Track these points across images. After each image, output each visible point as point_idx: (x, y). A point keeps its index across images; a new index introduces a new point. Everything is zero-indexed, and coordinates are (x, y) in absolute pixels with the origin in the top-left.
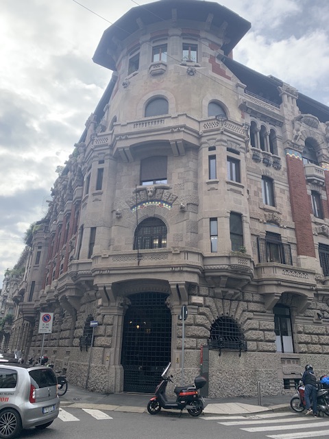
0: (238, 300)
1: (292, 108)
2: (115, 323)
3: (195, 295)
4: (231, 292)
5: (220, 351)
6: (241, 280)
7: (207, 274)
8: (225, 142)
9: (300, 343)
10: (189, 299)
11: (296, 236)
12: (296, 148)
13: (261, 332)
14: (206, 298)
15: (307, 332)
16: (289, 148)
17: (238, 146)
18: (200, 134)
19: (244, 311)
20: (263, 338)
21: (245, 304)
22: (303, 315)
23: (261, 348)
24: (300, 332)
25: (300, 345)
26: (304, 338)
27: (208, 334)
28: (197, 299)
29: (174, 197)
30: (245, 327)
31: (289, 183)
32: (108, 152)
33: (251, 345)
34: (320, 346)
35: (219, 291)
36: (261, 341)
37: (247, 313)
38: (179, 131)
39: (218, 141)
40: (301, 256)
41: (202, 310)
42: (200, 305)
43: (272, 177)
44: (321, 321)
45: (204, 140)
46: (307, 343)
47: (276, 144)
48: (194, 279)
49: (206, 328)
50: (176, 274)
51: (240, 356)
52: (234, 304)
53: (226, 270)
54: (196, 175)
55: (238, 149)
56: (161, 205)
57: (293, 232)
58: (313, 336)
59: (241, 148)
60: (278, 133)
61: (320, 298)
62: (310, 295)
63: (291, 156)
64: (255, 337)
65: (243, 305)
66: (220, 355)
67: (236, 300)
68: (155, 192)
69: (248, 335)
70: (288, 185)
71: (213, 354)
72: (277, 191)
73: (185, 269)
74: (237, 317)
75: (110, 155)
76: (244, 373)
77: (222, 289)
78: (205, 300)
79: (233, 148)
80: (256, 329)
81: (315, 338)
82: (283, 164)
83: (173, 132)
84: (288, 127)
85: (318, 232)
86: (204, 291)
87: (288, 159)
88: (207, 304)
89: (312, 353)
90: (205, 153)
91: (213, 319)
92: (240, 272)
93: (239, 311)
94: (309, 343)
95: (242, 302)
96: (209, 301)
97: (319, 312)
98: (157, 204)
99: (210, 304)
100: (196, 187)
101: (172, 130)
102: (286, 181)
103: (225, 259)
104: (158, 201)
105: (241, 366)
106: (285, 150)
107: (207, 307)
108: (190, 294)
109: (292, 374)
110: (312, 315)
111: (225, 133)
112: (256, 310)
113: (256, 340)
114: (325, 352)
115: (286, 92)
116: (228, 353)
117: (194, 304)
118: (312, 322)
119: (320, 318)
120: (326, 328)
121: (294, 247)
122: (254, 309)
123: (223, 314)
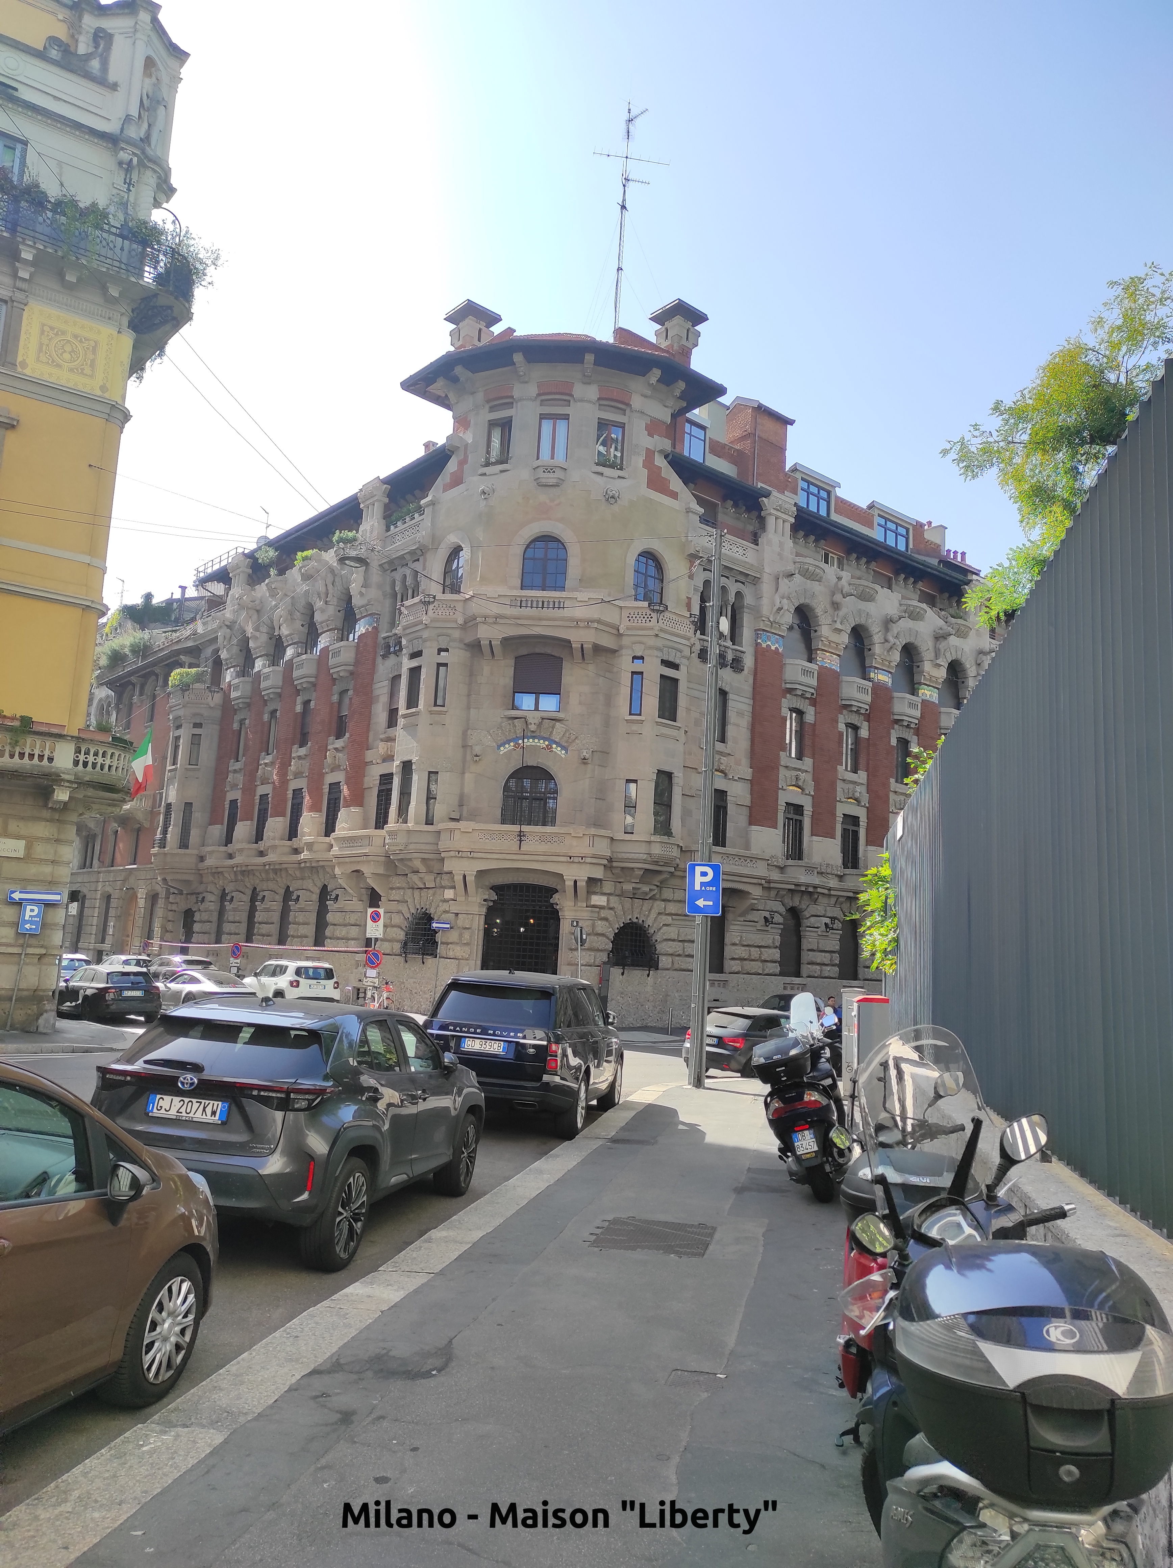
0: (652, 898)
1: (781, 545)
2: (475, 926)
3: (595, 893)
4: (646, 888)
5: (623, 969)
6: (659, 872)
7: (615, 864)
8: (661, 650)
9: (733, 959)
10: (588, 899)
11: (751, 794)
12: (775, 628)
13: (680, 944)
14: (611, 897)
15: (745, 944)
16: (764, 630)
17: (678, 654)
18: (621, 631)
19: (659, 914)
20: (681, 952)
21: (663, 904)
22: (742, 919)
23: (676, 966)
24: (734, 944)
25: (733, 962)
26: (741, 952)
27: (610, 946)
28: (598, 900)
29: (573, 737)
30: (658, 937)
31: (754, 699)
32: (457, 634)
33: (664, 961)
34: (760, 964)
35: (628, 887)
36: (679, 955)
37: (664, 917)
38: (588, 627)
39: (651, 648)
40: (754, 827)
41: (603, 914)
42: (602, 908)
43: (727, 689)
44: (769, 928)
45: (625, 641)
46: (742, 959)
47: (742, 619)
48: (598, 873)
49: (608, 938)
50: (575, 865)
51: (648, 975)
52: (647, 905)
53: (645, 862)
54: (609, 700)
55: (677, 661)
56: (549, 747)
57: (748, 786)
58: (752, 949)
59: (683, 657)
60: (748, 600)
61: (773, 893)
62: (756, 892)
63: (764, 645)
64: (670, 951)
65: (659, 905)
66: (623, 974)
67: (650, 899)
68: (540, 725)
69: (661, 947)
70: (751, 702)
71: (616, 971)
72: (732, 715)
73: (589, 860)
74: (649, 922)
75: (461, 641)
76: (651, 998)
77: (634, 885)
78: (608, 901)
79: (671, 659)
80: (674, 940)
81: (755, 953)
82: (748, 661)
83: (577, 627)
84: (766, 587)
85: (789, 783)
86: (608, 887)
87: (760, 653)
88: (611, 905)
89: (748, 974)
90: (626, 666)
91: (617, 926)
92: (662, 864)
93: (653, 915)
94: (745, 960)
95: (658, 902)
96: (615, 901)
97: (767, 914)
98: (543, 744)
99: (615, 906)
100: (607, 722)
101: (576, 623)
102: (750, 695)
103: (644, 844)
104: (545, 739)
105: (649, 989)
106: (757, 632)
107: (611, 909)
108: (590, 893)
109: (714, 1000)
110: (756, 920)
111: (662, 635)
112: (676, 912)
113: (672, 955)
114: (765, 972)
115: (775, 512)
116: (634, 971)
117: (594, 906)
118: (754, 929)
119: (768, 924)
120: (774, 939)
121: (746, 811)
122: (673, 912)
123: (630, 919)
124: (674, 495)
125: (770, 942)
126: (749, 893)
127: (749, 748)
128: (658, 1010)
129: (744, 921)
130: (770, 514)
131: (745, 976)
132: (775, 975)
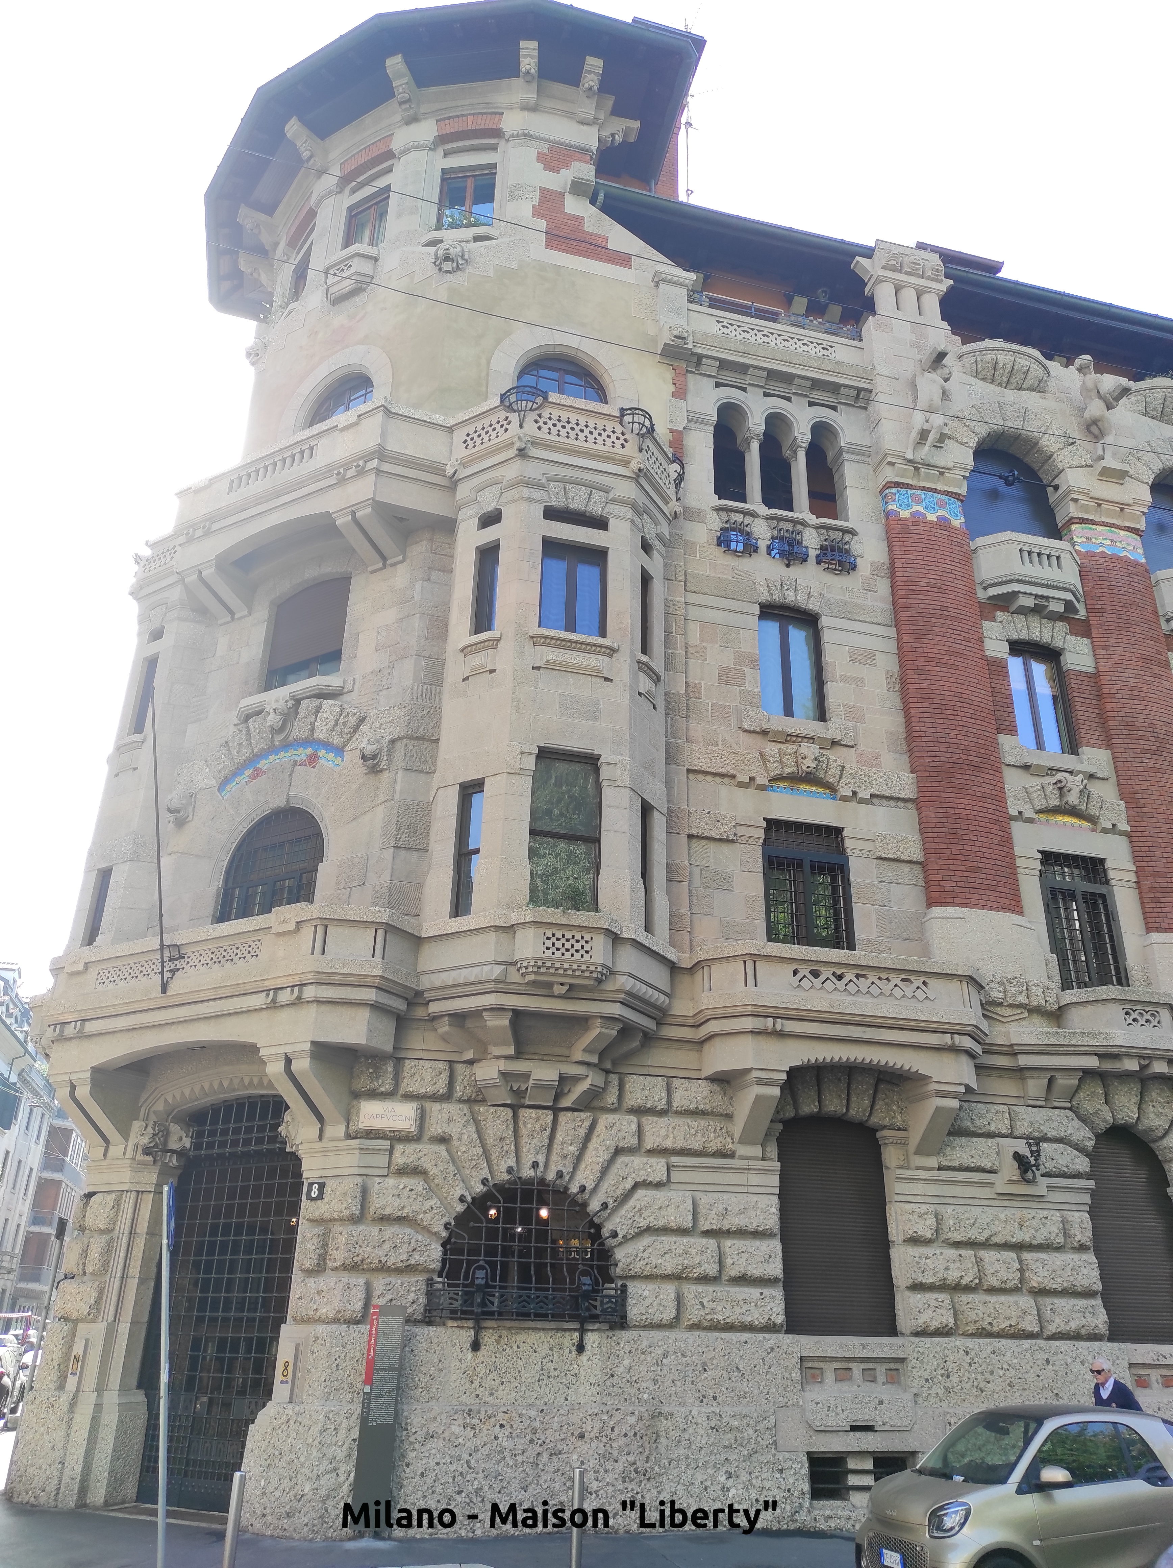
0: (590, 1105)
3: (377, 1096)
5: (478, 1329)
6: (571, 1020)
7: (432, 1008)
8: (538, 485)
9: (920, 1286)
10: (352, 1113)
11: (922, 832)
13: (705, 1242)
14: (433, 1106)
15: (958, 1237)
16: (898, 485)
17: (597, 495)
19: (620, 1151)
21: (629, 1123)
22: (933, 1162)
23: (693, 1314)
25: (917, 1299)
26: (947, 1264)
27: (433, 1256)
28: (381, 1114)
29: (353, 721)
30: (622, 1222)
31: (897, 625)
32: (174, 595)
34: (1026, 1301)
36: (704, 1279)
37: (639, 1162)
39: (513, 485)
40: (943, 911)
41: (404, 1155)
42: (397, 1138)
43: (813, 605)
44: (1039, 1190)
45: (464, 491)
46: (953, 1289)
47: (843, 475)
48: (355, 1030)
50: (284, 1015)
51: (577, 1348)
53: (502, 986)
54: (444, 628)
55: (596, 509)
57: (907, 812)
58: (988, 1255)
59: (614, 501)
60: (850, 433)
63: (905, 514)
64: (669, 1265)
65: (618, 1127)
66: (476, 1346)
67: (580, 1108)
68: (294, 713)
69: (633, 1256)
70: (893, 632)
73: (310, 992)
74: (585, 1176)
75: (181, 603)
76: (592, 1427)
77: (503, 1065)
78: (422, 1116)
79: (575, 505)
80: (675, 1232)
81: (1000, 1266)
82: (870, 550)
83: (342, 481)
84: (888, 400)
85: (1039, 804)
86: (424, 1077)
87: (896, 529)
88: (436, 1130)
89: (981, 1334)
90: (466, 540)
91: (459, 1191)
93: (596, 1155)
95: (613, 1118)
97: (1024, 1147)
99: (454, 1130)
100: (437, 672)
101: (338, 475)
102: (885, 617)
104: (305, 744)
105: (584, 1393)
106: (882, 493)
107: (435, 1140)
108: (353, 1095)
109: (854, 1428)
110: (986, 1164)
111: (534, 452)
112: (679, 1145)
113: (676, 1277)
114: (1052, 1329)
115: (889, 274)
116: (522, 1337)
117: (369, 1134)
118: (987, 1192)
119: (1029, 1175)
120: (1064, 1222)
121: (911, 875)
122: (669, 1143)
123: (510, 1170)
124: (623, 260)
125: (1051, 1231)
126: (922, 1079)
127: (902, 729)
128: (619, 1467)
129: (940, 1169)
130: (879, 281)
131: (970, 1343)
132: (1094, 1337)
